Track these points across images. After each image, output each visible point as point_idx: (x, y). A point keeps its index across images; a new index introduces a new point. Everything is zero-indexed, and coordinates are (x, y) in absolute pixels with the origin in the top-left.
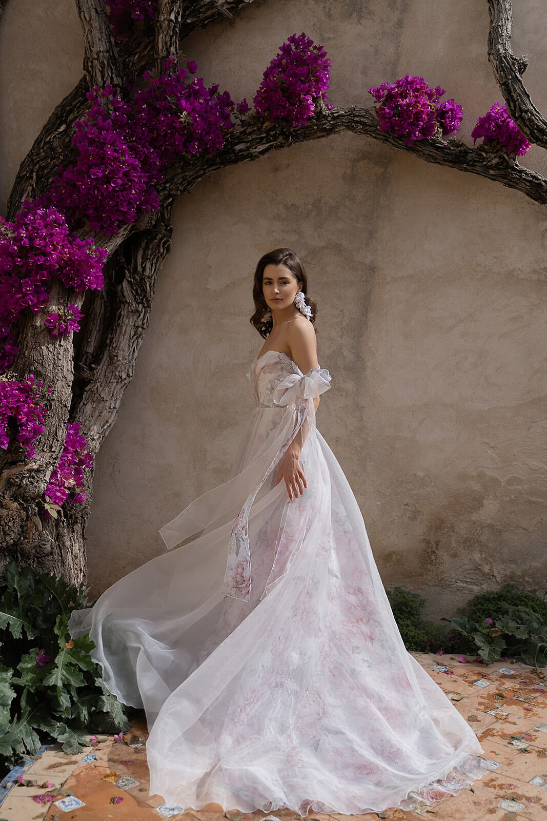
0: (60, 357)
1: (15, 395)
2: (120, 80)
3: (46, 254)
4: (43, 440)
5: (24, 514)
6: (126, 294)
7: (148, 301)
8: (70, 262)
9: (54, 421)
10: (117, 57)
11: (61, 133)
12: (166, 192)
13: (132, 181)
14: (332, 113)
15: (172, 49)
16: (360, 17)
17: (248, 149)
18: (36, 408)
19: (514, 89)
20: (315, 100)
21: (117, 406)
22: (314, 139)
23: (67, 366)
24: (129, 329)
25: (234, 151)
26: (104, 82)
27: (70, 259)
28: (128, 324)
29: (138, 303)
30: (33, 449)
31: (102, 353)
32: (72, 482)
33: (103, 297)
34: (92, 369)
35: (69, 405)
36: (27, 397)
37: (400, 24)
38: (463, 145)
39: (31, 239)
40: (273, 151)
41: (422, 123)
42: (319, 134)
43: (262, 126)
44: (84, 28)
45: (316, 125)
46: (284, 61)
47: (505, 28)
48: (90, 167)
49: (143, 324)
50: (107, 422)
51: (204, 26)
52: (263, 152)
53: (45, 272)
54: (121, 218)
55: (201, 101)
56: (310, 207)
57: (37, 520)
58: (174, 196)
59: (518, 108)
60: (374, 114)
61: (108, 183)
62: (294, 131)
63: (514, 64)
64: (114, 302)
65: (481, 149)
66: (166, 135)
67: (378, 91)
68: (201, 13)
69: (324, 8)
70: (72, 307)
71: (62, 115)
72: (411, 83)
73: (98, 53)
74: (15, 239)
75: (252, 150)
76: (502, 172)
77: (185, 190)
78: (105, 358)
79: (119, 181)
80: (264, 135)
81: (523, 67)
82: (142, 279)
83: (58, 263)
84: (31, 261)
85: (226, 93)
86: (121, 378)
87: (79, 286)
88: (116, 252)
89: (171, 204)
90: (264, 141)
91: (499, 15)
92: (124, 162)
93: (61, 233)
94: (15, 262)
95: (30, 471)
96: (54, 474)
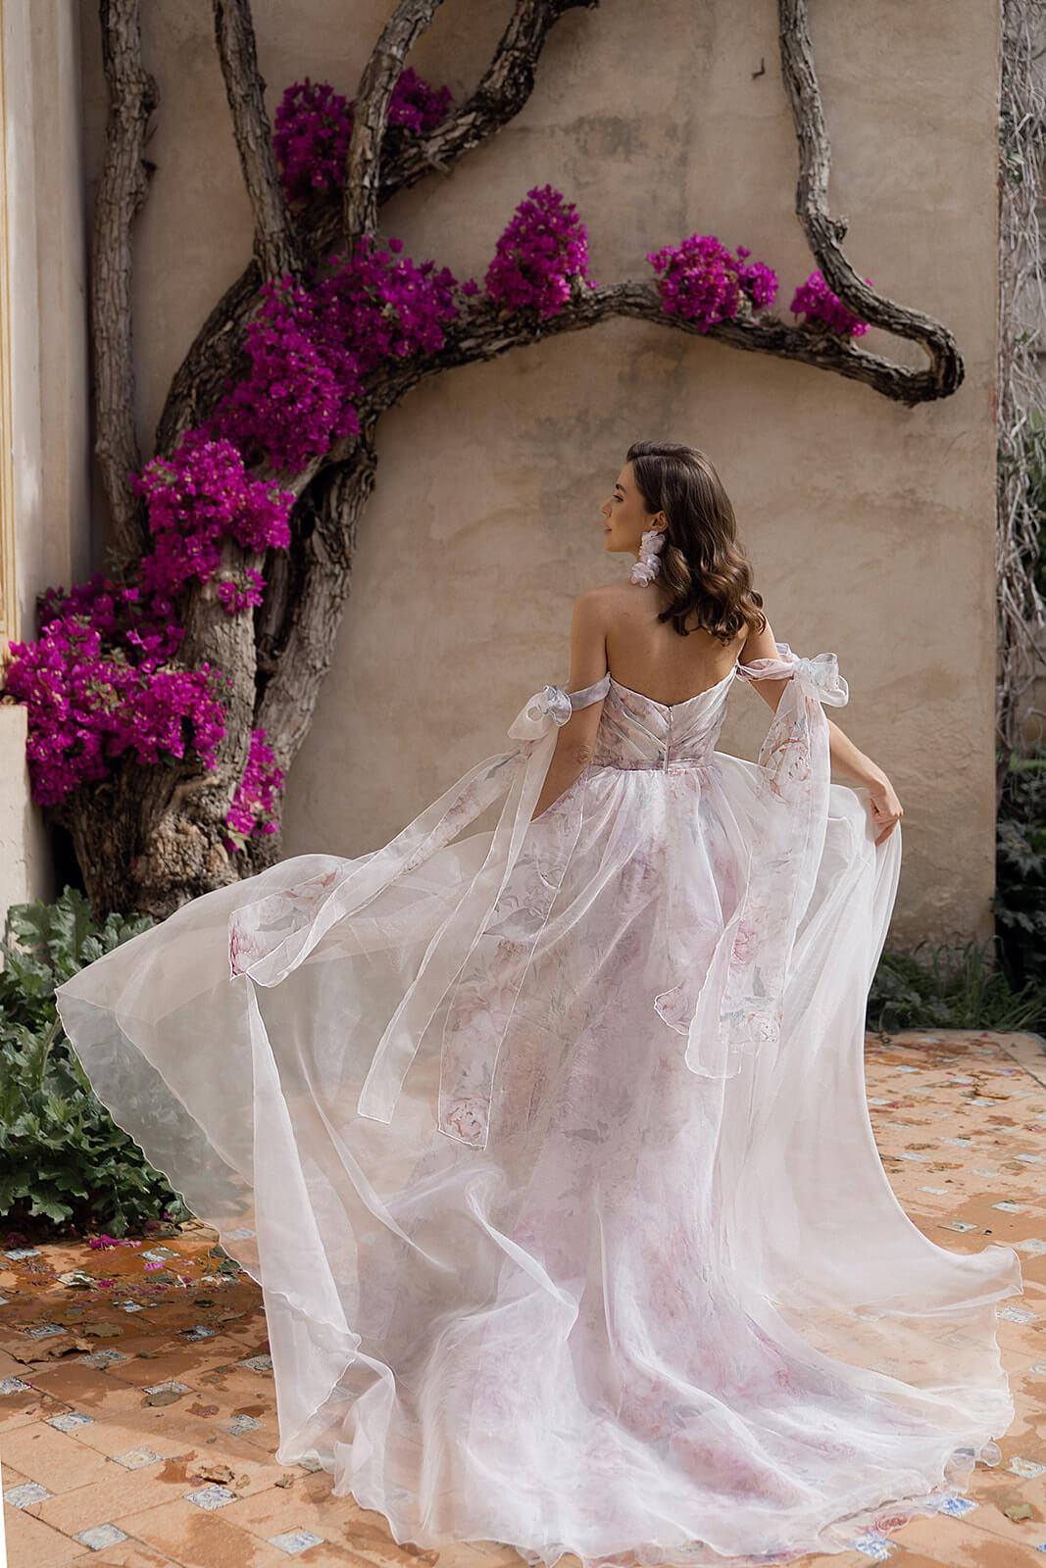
0: (238, 640)
1: (188, 690)
2: (299, 262)
3: (217, 503)
4: (222, 748)
5: (205, 840)
6: (317, 551)
7: (347, 560)
8: (247, 512)
9: (235, 724)
10: (294, 234)
11: (227, 333)
12: (367, 408)
13: (321, 398)
14: (596, 295)
15: (368, 223)
16: (628, 152)
17: (479, 346)
18: (214, 706)
19: (831, 261)
20: (569, 279)
21: (312, 707)
22: (572, 330)
23: (248, 651)
24: (322, 600)
25: (459, 350)
26: (280, 268)
27: (246, 508)
28: (321, 593)
29: (334, 563)
30: (212, 758)
31: (287, 635)
32: (258, 806)
33: (285, 557)
34: (274, 658)
35: (252, 702)
36: (202, 693)
37: (683, 160)
38: (779, 323)
39: (197, 483)
40: (516, 349)
41: (718, 300)
42: (579, 324)
43: (497, 315)
44: (253, 205)
45: (574, 313)
46: (523, 228)
47: (817, 178)
48: (270, 383)
49: (342, 592)
50: (299, 729)
51: (410, 186)
52: (501, 350)
53: (216, 528)
54: (309, 449)
55: (411, 287)
56: (573, 421)
57: (221, 848)
58: (378, 413)
59: (837, 284)
60: (655, 290)
61: (293, 403)
62: (544, 322)
63: (828, 228)
64: (301, 564)
65: (803, 328)
66: (364, 333)
67: (658, 258)
68: (404, 169)
69: (578, 140)
70: (252, 573)
71: (228, 309)
72: (700, 245)
73: (271, 235)
74: (175, 484)
75: (485, 348)
76: (833, 359)
77: (393, 402)
78: (291, 641)
79: (308, 401)
80: (501, 328)
81: (840, 233)
82: (338, 529)
83: (231, 514)
84: (198, 513)
85: (446, 271)
86: (314, 667)
87: (258, 544)
88: (303, 495)
89: (374, 423)
90: (502, 335)
91: (810, 159)
92: (311, 375)
93: (235, 474)
94: (176, 515)
95: (210, 786)
96: (237, 793)
